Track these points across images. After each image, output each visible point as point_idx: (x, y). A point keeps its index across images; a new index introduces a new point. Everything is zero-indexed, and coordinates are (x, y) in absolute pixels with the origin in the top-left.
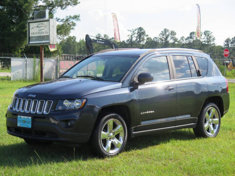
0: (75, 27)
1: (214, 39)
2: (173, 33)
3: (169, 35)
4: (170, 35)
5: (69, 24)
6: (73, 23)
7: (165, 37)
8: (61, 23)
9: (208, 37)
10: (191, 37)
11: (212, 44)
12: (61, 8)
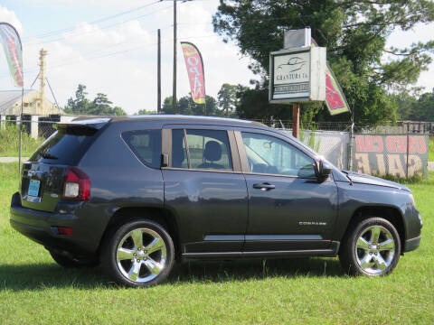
0: (429, 66)
5: (416, 59)
6: (425, 56)
8: (401, 58)
12: (403, 27)
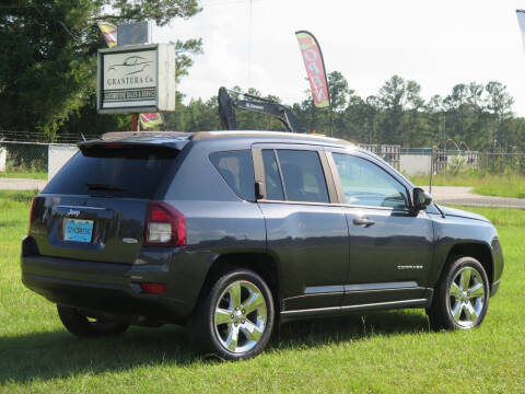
1: (510, 102)
2: (413, 87)
3: (402, 92)
4: (406, 92)
7: (393, 95)
9: (497, 97)
10: (456, 97)
11: (505, 115)
12: (158, 23)
